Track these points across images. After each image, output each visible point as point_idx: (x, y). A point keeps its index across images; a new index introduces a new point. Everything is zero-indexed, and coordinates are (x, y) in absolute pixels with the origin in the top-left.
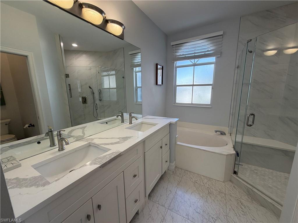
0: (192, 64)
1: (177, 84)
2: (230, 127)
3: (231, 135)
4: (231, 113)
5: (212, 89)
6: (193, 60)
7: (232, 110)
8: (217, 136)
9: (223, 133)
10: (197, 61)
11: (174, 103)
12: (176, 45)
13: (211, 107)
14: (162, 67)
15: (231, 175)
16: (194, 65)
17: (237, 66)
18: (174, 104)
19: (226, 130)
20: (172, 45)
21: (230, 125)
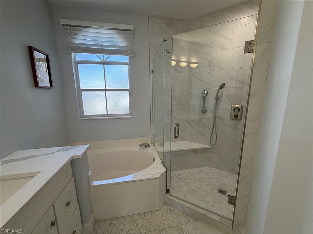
0: (101, 61)
1: (81, 88)
2: (152, 137)
3: (154, 145)
4: (152, 121)
5: (129, 95)
6: (101, 56)
7: (152, 118)
8: (142, 150)
9: (147, 146)
10: (108, 58)
11: (81, 115)
12: (70, 26)
13: (131, 117)
14: (47, 57)
15: (165, 196)
16: (104, 63)
17: (151, 71)
18: (81, 117)
19: (149, 140)
20: (64, 25)
21: (152, 135)
